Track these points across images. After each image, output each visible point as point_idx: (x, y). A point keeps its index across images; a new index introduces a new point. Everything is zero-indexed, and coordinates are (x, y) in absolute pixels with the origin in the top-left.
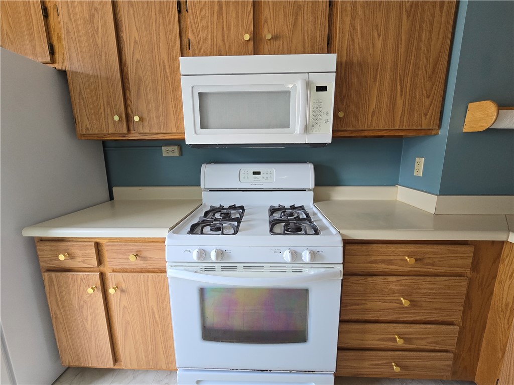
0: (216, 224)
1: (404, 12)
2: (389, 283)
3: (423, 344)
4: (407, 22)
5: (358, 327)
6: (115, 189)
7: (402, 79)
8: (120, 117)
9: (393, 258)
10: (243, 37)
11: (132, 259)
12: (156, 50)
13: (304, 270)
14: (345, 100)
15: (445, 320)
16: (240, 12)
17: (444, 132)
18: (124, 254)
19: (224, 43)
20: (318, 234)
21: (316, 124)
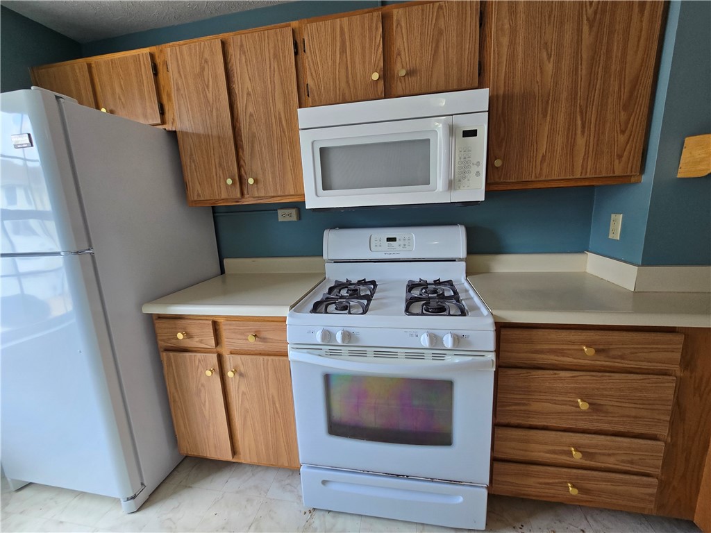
0: (341, 303)
1: (585, 21)
2: (561, 379)
3: (611, 462)
4: (589, 34)
5: (520, 433)
6: (226, 261)
7: (584, 111)
8: (233, 180)
9: (565, 347)
10: (370, 76)
11: (251, 339)
12: (271, 101)
13: (446, 357)
14: (504, 144)
15: (643, 432)
16: (367, 45)
17: (648, 178)
18: (242, 334)
19: (349, 85)
20: (465, 315)
21: (464, 178)
